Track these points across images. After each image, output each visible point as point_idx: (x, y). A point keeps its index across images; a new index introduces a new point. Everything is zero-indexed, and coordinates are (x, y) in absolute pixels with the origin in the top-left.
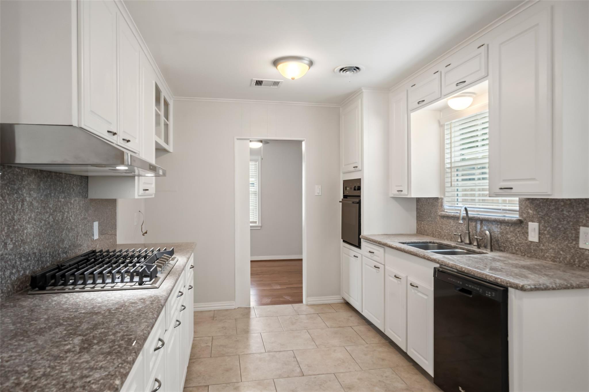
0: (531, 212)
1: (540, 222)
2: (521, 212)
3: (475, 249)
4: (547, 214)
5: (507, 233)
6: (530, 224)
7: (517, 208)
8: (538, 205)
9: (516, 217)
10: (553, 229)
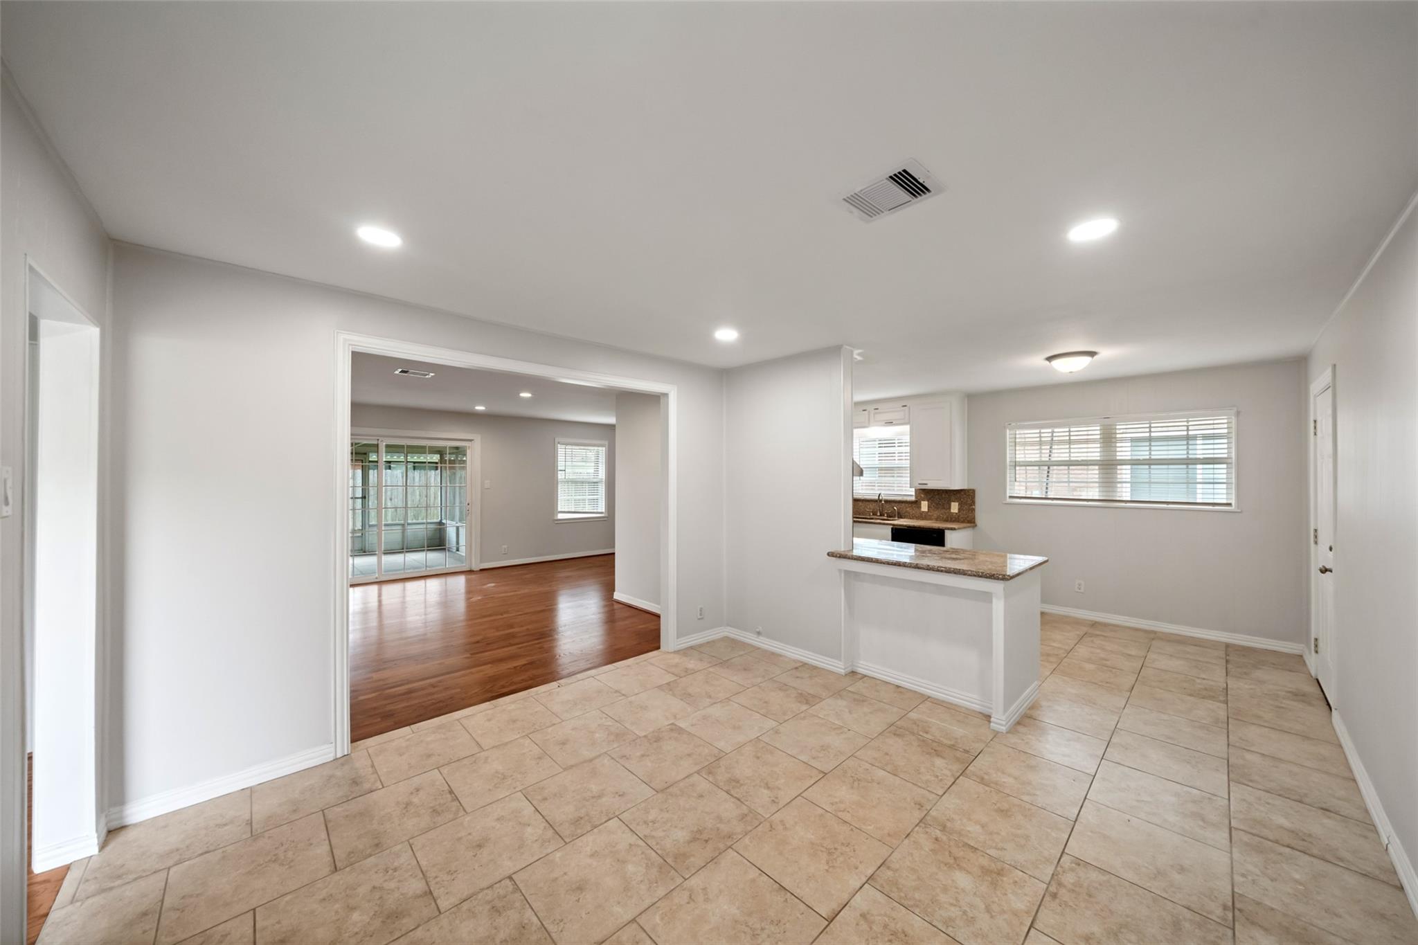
0: (922, 496)
1: (928, 501)
2: (916, 496)
3: (885, 518)
4: (932, 497)
5: (906, 508)
6: (922, 502)
7: (914, 494)
8: (928, 492)
9: (913, 499)
10: (937, 504)
